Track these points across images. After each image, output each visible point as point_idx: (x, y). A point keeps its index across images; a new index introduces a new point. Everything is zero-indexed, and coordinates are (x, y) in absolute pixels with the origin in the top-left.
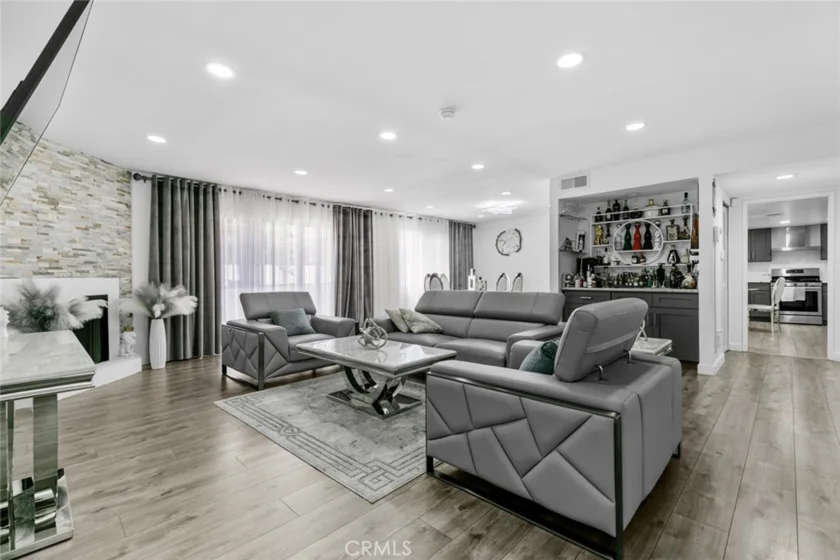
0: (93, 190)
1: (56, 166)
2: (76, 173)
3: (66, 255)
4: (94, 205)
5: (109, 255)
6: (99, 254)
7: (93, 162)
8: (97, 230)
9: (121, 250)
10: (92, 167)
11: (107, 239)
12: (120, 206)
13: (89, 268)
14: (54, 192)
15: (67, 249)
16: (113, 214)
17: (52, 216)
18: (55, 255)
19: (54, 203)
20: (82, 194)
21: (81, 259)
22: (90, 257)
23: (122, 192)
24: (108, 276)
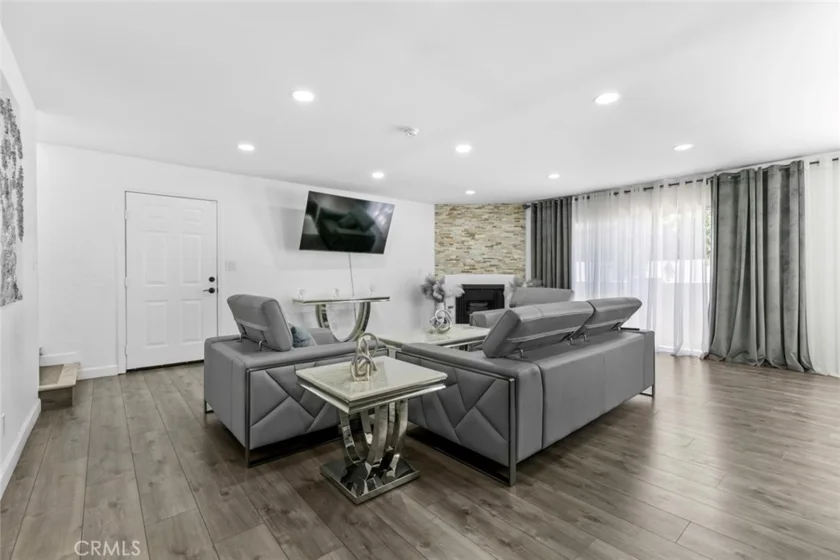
0: (496, 223)
1: (474, 217)
2: (486, 216)
3: (479, 262)
4: (496, 232)
5: (507, 260)
6: (500, 260)
7: (497, 207)
8: (499, 246)
9: (516, 257)
10: (496, 210)
11: (505, 251)
12: (517, 229)
13: (494, 269)
14: (473, 230)
15: (480, 259)
16: (511, 235)
17: (472, 242)
18: (472, 262)
19: (472, 235)
20: (489, 227)
21: (488, 264)
22: (494, 262)
23: (517, 220)
24: (505, 273)
